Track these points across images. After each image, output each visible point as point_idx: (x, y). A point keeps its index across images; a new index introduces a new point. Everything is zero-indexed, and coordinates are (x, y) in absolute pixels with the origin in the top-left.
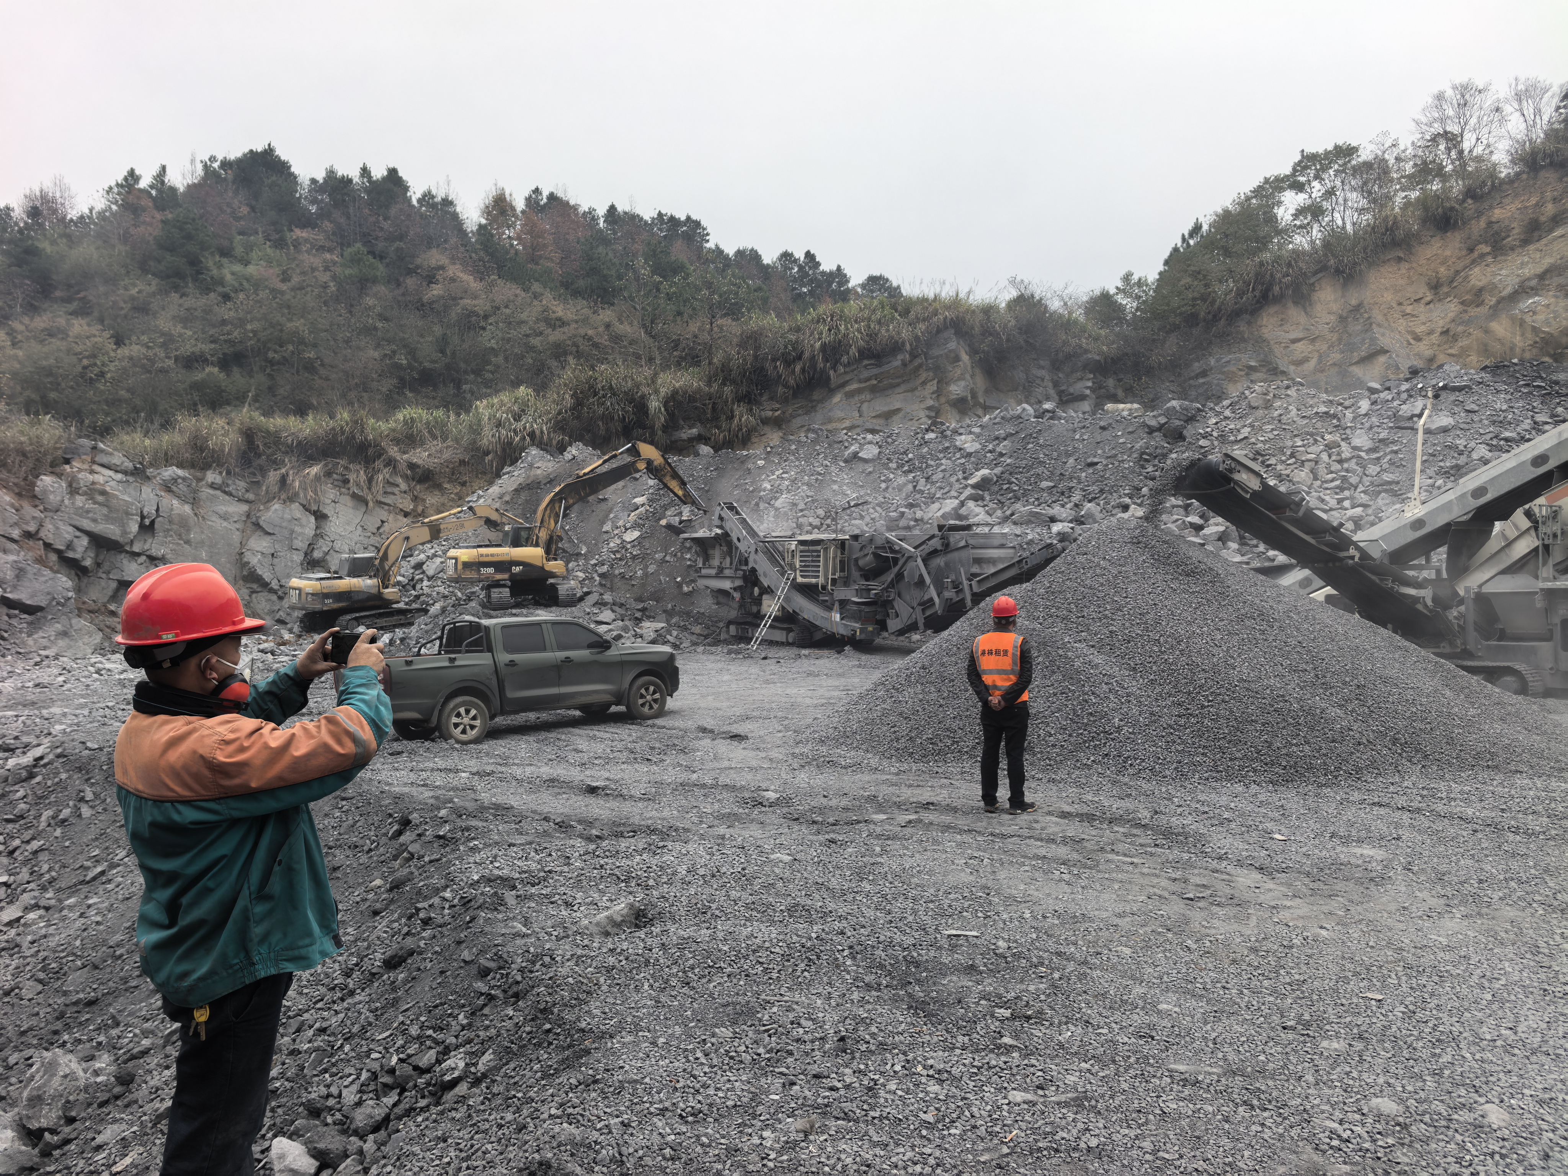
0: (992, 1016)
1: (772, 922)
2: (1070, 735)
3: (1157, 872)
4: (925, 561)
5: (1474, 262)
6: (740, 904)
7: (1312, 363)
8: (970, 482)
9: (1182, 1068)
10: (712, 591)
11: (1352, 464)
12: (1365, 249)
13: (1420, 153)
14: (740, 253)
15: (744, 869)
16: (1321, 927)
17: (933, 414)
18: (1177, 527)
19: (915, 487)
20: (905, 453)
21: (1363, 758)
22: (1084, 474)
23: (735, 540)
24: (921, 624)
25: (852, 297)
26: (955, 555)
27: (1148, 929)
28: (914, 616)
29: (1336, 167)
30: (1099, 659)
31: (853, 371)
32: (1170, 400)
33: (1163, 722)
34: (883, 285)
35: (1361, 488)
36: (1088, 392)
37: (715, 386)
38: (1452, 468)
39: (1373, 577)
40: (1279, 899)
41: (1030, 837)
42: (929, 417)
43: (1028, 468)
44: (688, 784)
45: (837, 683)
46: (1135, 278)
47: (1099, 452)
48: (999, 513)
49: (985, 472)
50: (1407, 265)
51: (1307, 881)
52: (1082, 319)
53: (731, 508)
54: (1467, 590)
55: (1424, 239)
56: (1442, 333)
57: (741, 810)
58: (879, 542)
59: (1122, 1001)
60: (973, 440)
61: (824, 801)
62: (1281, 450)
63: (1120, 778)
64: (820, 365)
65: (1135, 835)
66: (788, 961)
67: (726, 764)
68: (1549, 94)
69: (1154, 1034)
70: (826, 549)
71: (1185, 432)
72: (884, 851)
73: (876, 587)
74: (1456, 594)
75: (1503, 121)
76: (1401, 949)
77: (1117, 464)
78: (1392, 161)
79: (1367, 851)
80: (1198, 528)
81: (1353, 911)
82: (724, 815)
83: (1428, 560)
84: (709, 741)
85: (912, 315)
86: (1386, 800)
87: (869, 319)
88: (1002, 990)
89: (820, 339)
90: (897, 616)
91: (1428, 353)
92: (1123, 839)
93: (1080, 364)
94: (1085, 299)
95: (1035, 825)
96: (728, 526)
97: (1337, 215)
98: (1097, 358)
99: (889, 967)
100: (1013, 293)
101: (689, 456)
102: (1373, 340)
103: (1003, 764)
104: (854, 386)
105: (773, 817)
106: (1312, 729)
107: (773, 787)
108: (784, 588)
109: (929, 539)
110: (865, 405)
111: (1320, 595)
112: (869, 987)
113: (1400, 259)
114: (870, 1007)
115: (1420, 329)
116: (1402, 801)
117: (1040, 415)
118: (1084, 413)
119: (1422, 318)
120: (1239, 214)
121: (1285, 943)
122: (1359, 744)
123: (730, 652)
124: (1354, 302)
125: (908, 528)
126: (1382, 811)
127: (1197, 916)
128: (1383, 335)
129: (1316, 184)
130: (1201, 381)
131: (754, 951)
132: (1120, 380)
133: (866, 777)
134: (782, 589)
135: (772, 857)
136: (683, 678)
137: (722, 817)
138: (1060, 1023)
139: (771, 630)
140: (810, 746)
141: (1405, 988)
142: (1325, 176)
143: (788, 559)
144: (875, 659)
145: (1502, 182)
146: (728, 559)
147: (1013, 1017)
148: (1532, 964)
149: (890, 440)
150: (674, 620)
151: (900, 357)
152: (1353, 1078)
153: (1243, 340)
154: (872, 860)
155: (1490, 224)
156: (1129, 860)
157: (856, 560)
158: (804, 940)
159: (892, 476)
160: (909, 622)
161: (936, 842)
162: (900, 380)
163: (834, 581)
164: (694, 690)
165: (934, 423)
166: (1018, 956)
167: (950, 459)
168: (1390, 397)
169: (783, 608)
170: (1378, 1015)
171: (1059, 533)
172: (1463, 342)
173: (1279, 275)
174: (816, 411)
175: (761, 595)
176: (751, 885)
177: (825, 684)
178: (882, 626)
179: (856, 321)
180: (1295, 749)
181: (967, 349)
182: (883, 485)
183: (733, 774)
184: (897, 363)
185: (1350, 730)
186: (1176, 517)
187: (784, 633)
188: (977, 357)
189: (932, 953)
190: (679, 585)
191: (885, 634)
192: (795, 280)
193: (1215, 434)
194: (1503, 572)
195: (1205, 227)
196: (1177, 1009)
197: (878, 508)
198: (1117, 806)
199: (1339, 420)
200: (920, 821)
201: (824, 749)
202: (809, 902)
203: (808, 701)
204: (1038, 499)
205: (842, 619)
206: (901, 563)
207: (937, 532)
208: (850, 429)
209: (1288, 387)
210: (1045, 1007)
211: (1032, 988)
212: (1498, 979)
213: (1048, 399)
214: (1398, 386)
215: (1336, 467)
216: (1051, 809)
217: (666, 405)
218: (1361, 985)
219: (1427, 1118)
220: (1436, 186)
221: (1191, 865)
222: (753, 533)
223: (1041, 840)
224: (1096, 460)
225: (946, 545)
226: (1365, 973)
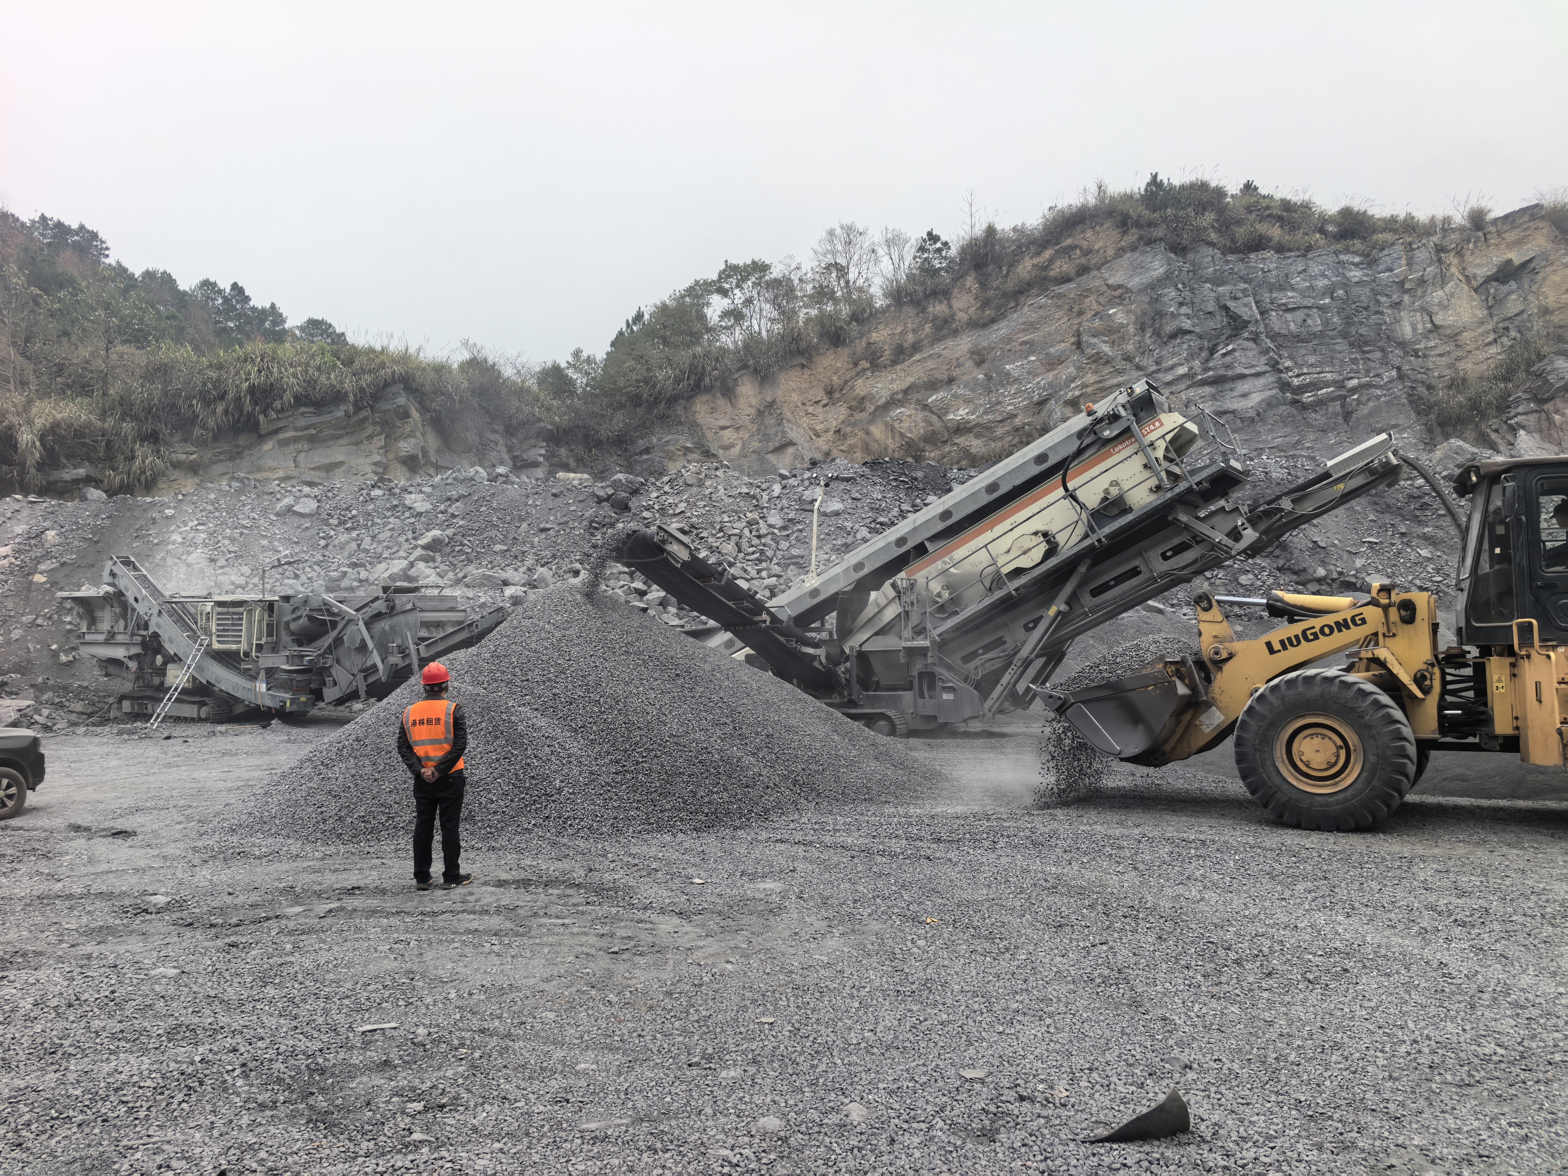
0: (403, 1112)
1: (145, 1051)
2: (512, 801)
3: (586, 930)
4: (367, 624)
5: (857, 374)
6: (104, 1034)
7: (737, 450)
8: (420, 542)
9: (592, 1126)
10: (100, 660)
11: (768, 540)
12: (777, 354)
13: (818, 278)
14: (149, 275)
15: (113, 992)
16: (728, 962)
17: (380, 470)
18: (624, 592)
19: (359, 545)
20: (348, 509)
21: (769, 800)
22: (537, 539)
23: (132, 601)
24: (362, 693)
25: (289, 339)
26: (402, 618)
27: (574, 990)
28: (354, 684)
29: (754, 279)
30: (542, 722)
31: (287, 418)
32: (617, 472)
33: (601, 780)
34: (325, 331)
35: (775, 561)
36: (541, 459)
37: (110, 422)
38: (842, 545)
39: (782, 639)
40: (694, 940)
41: (463, 912)
42: (376, 473)
43: (482, 530)
44: (48, 897)
45: (259, 762)
46: (585, 355)
47: (552, 518)
48: (451, 575)
49: (436, 533)
50: (809, 372)
51: (718, 919)
52: (535, 388)
53: (127, 563)
54: (852, 648)
55: (821, 351)
56: (835, 432)
57: (118, 922)
58: (315, 603)
59: (541, 1068)
60: (424, 500)
61: (229, 900)
62: (712, 525)
63: (560, 839)
64: (248, 407)
65: (568, 896)
66: (162, 1093)
67: (104, 867)
68: (908, 245)
69: (569, 1096)
70: (250, 612)
71: (630, 504)
72: (296, 947)
73: (311, 653)
74: (843, 652)
75: (877, 261)
76: (791, 972)
77: (568, 530)
78: (796, 282)
79: (769, 885)
80: (642, 594)
81: (754, 943)
82: (93, 930)
83: (823, 624)
84: (83, 841)
85: (356, 365)
86: (786, 836)
87: (307, 365)
88: (417, 1082)
89: (247, 380)
90: (335, 684)
91: (825, 448)
92: (557, 900)
93: (533, 432)
94: (537, 369)
95: (469, 898)
96: (122, 584)
97: (754, 321)
98: (550, 427)
99: (288, 1081)
100: (467, 356)
101: (73, 500)
102: (784, 432)
103: (438, 837)
104: (290, 434)
105: (159, 925)
106: (730, 777)
107: (163, 890)
108: (195, 656)
109: (373, 601)
110: (302, 455)
111: (740, 656)
112: (262, 1107)
113: (803, 366)
114: (262, 1129)
115: (819, 427)
116: (799, 836)
117: (493, 479)
118: (537, 480)
119: (821, 417)
120: (675, 309)
121: (696, 982)
122: (768, 787)
123: (120, 733)
124: (769, 399)
125: (352, 589)
126: (782, 847)
127: (620, 968)
128: (792, 430)
129: (737, 291)
130: (645, 457)
131: (116, 1090)
132: (572, 450)
133: (285, 866)
134: (193, 654)
135: (153, 973)
136: (50, 768)
137: (89, 933)
138: (475, 1106)
139: (177, 705)
140: (217, 837)
141: (793, 1008)
142: (745, 286)
143: (202, 622)
144: (307, 733)
145: (877, 311)
146: (122, 623)
147: (426, 1109)
148: (890, 969)
149: (330, 494)
150: (45, 697)
151: (343, 407)
152: (746, 1103)
153: (680, 423)
154: (280, 961)
155: (869, 344)
156: (560, 921)
157: (287, 623)
158: (184, 1066)
159: (332, 533)
160: (349, 690)
161: (358, 929)
162: (343, 432)
163: (259, 647)
164: (69, 781)
165: (381, 480)
166: (436, 1042)
167: (398, 517)
168: (796, 483)
169: (194, 678)
170: (770, 1037)
171: (512, 597)
172: (851, 441)
173: (709, 368)
174: (242, 458)
175: (165, 663)
176: (122, 1010)
177: (244, 764)
178: (318, 695)
179: (291, 365)
180: (715, 796)
181: (418, 406)
182: (323, 543)
183: (111, 878)
184: (340, 413)
185: (760, 775)
186: (622, 583)
187: (195, 707)
188: (428, 415)
189: (341, 1056)
190: (55, 654)
191: (322, 705)
192: (219, 312)
193: (656, 507)
194: (877, 634)
195: (647, 317)
196: (594, 1067)
197: (315, 567)
198: (552, 868)
199: (757, 500)
200: (342, 909)
201: (235, 839)
202: (196, 1020)
203: (221, 785)
204: (491, 562)
205: (269, 689)
206: (340, 627)
207: (381, 594)
208: (284, 479)
209: (717, 469)
210: (462, 1091)
211: (450, 1073)
212: (864, 987)
213: (502, 463)
214: (802, 474)
215: (755, 541)
216: (488, 878)
217: (42, 438)
218: (757, 1011)
219: (803, 1128)
220: (829, 307)
221: (617, 918)
222: (155, 592)
223: (474, 913)
224: (548, 526)
225: (392, 608)
226: (761, 999)
